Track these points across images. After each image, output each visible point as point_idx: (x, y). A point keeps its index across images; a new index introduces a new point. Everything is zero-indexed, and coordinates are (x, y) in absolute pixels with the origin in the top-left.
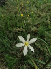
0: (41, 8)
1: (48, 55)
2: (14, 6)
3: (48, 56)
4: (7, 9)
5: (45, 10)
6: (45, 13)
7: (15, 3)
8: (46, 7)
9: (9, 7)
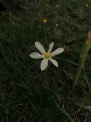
0: (79, 17)
1: (86, 93)
2: (34, 13)
3: (86, 95)
4: (22, 17)
5: (86, 21)
6: (85, 26)
7: (36, 8)
8: (88, 17)
9: (27, 14)
